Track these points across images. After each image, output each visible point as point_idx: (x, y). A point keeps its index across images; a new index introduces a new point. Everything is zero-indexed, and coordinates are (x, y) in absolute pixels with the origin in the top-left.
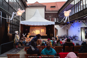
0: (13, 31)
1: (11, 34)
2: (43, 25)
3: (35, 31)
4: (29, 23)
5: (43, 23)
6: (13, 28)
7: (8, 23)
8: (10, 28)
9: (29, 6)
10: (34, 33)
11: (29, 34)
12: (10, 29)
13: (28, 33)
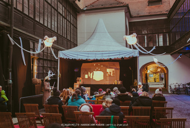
0: (43, 73)
1: (39, 81)
2: (109, 58)
3: (92, 74)
4: (77, 55)
5: (110, 55)
6: (43, 67)
7: (33, 59)
8: (38, 67)
9: (85, 9)
10: (91, 77)
11: (79, 81)
12: (38, 70)
13: (78, 78)
